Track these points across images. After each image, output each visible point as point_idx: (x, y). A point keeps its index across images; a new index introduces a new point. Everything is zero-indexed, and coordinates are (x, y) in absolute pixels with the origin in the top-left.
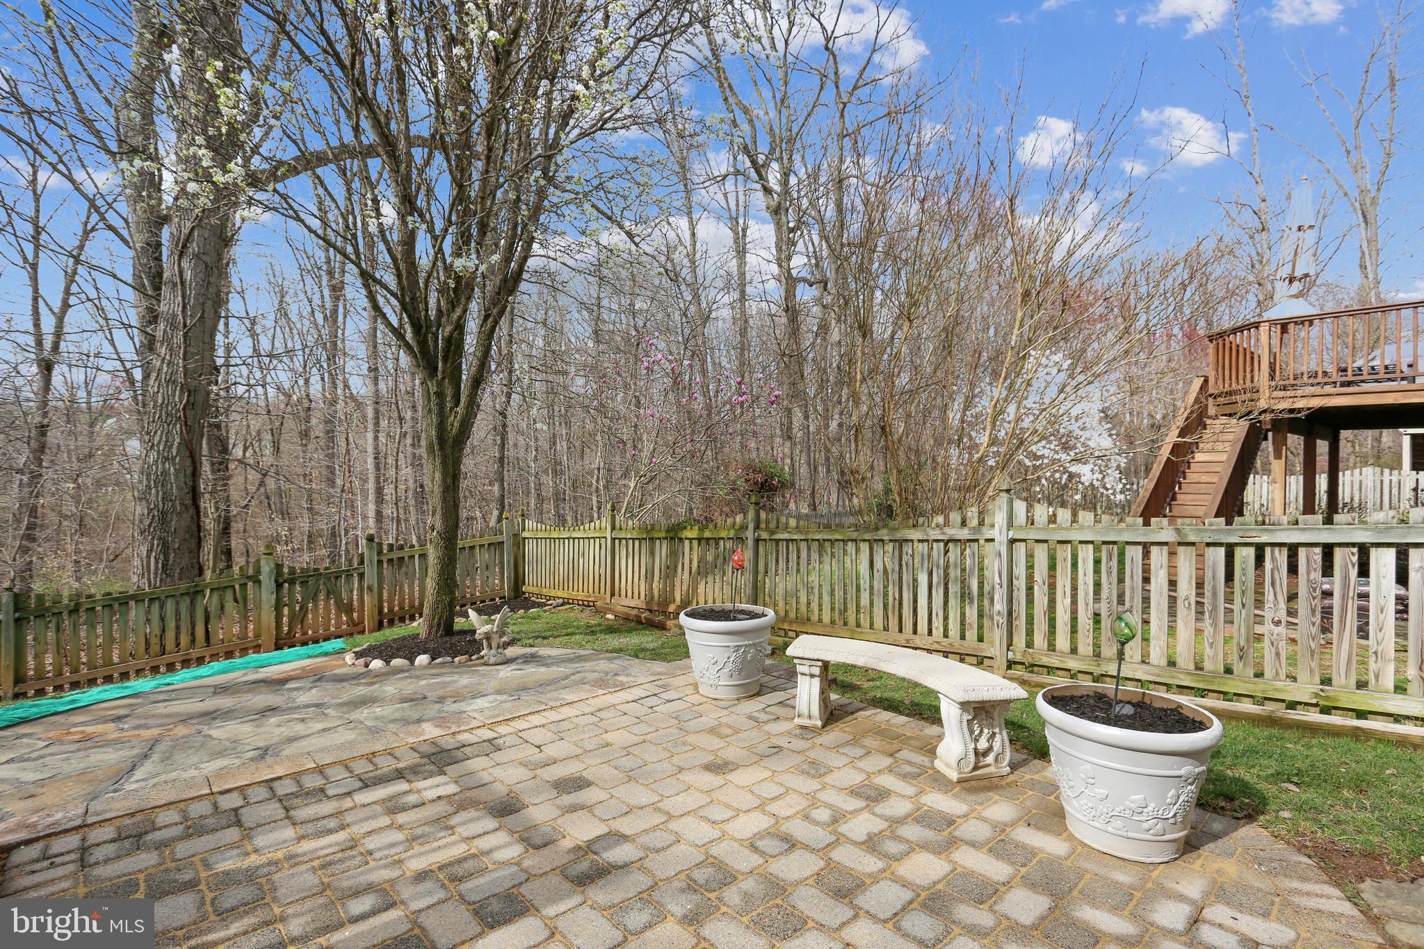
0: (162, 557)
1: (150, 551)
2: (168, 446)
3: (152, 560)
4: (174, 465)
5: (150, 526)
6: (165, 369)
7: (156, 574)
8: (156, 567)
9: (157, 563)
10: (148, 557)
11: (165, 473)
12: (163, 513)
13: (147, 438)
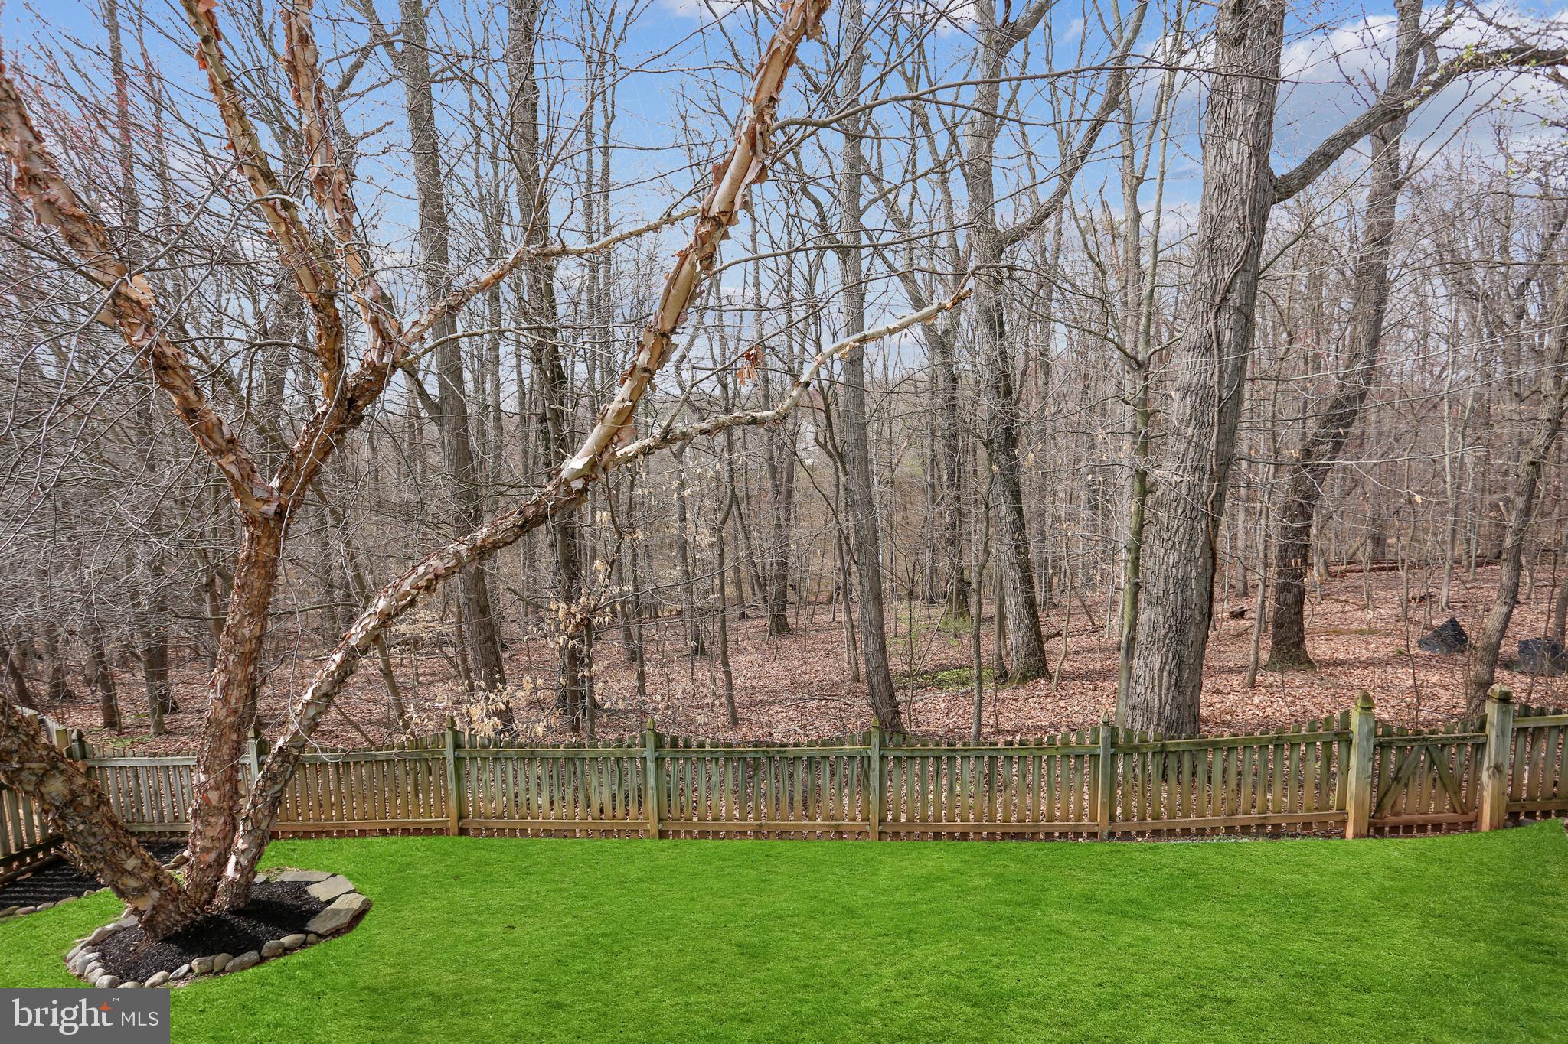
0: (1176, 672)
1: (1163, 665)
2: (1191, 547)
3: (1165, 674)
4: (1196, 567)
5: (1165, 637)
6: (1191, 453)
7: (1168, 690)
8: (1169, 686)
9: (1170, 678)
10: (1161, 670)
11: (1186, 577)
12: (1182, 623)
13: (1166, 536)
